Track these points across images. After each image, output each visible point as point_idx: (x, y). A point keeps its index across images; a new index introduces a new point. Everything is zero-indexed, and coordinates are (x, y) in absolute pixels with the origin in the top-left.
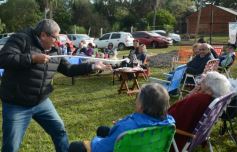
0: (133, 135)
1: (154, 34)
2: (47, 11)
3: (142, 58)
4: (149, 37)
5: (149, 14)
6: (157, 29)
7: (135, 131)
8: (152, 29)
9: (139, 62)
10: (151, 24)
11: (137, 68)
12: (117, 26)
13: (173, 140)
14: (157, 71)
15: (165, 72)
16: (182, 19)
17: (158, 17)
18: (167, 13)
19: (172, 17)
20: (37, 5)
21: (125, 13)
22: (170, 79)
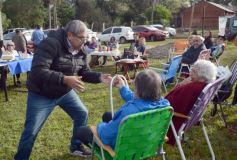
0: (135, 118)
1: (152, 28)
4: (147, 31)
5: (147, 10)
6: (155, 23)
7: (137, 115)
8: (150, 24)
12: (118, 21)
13: (171, 123)
15: (163, 63)
17: (155, 12)
19: (169, 12)
21: (125, 8)
22: (167, 68)
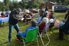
0: (30, 31)
1: (34, 10)
2: (7, 5)
3: (32, 16)
4: (33, 10)
5: (33, 5)
6: (35, 8)
7: (31, 30)
8: (34, 8)
9: (31, 17)
10: (33, 7)
11: (31, 18)
13: (38, 31)
14: (35, 19)
16: (41, 5)
17: (35, 5)
18: (37, 4)
20: (4, 4)
21: (27, 5)
22: (38, 20)
